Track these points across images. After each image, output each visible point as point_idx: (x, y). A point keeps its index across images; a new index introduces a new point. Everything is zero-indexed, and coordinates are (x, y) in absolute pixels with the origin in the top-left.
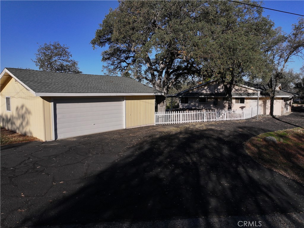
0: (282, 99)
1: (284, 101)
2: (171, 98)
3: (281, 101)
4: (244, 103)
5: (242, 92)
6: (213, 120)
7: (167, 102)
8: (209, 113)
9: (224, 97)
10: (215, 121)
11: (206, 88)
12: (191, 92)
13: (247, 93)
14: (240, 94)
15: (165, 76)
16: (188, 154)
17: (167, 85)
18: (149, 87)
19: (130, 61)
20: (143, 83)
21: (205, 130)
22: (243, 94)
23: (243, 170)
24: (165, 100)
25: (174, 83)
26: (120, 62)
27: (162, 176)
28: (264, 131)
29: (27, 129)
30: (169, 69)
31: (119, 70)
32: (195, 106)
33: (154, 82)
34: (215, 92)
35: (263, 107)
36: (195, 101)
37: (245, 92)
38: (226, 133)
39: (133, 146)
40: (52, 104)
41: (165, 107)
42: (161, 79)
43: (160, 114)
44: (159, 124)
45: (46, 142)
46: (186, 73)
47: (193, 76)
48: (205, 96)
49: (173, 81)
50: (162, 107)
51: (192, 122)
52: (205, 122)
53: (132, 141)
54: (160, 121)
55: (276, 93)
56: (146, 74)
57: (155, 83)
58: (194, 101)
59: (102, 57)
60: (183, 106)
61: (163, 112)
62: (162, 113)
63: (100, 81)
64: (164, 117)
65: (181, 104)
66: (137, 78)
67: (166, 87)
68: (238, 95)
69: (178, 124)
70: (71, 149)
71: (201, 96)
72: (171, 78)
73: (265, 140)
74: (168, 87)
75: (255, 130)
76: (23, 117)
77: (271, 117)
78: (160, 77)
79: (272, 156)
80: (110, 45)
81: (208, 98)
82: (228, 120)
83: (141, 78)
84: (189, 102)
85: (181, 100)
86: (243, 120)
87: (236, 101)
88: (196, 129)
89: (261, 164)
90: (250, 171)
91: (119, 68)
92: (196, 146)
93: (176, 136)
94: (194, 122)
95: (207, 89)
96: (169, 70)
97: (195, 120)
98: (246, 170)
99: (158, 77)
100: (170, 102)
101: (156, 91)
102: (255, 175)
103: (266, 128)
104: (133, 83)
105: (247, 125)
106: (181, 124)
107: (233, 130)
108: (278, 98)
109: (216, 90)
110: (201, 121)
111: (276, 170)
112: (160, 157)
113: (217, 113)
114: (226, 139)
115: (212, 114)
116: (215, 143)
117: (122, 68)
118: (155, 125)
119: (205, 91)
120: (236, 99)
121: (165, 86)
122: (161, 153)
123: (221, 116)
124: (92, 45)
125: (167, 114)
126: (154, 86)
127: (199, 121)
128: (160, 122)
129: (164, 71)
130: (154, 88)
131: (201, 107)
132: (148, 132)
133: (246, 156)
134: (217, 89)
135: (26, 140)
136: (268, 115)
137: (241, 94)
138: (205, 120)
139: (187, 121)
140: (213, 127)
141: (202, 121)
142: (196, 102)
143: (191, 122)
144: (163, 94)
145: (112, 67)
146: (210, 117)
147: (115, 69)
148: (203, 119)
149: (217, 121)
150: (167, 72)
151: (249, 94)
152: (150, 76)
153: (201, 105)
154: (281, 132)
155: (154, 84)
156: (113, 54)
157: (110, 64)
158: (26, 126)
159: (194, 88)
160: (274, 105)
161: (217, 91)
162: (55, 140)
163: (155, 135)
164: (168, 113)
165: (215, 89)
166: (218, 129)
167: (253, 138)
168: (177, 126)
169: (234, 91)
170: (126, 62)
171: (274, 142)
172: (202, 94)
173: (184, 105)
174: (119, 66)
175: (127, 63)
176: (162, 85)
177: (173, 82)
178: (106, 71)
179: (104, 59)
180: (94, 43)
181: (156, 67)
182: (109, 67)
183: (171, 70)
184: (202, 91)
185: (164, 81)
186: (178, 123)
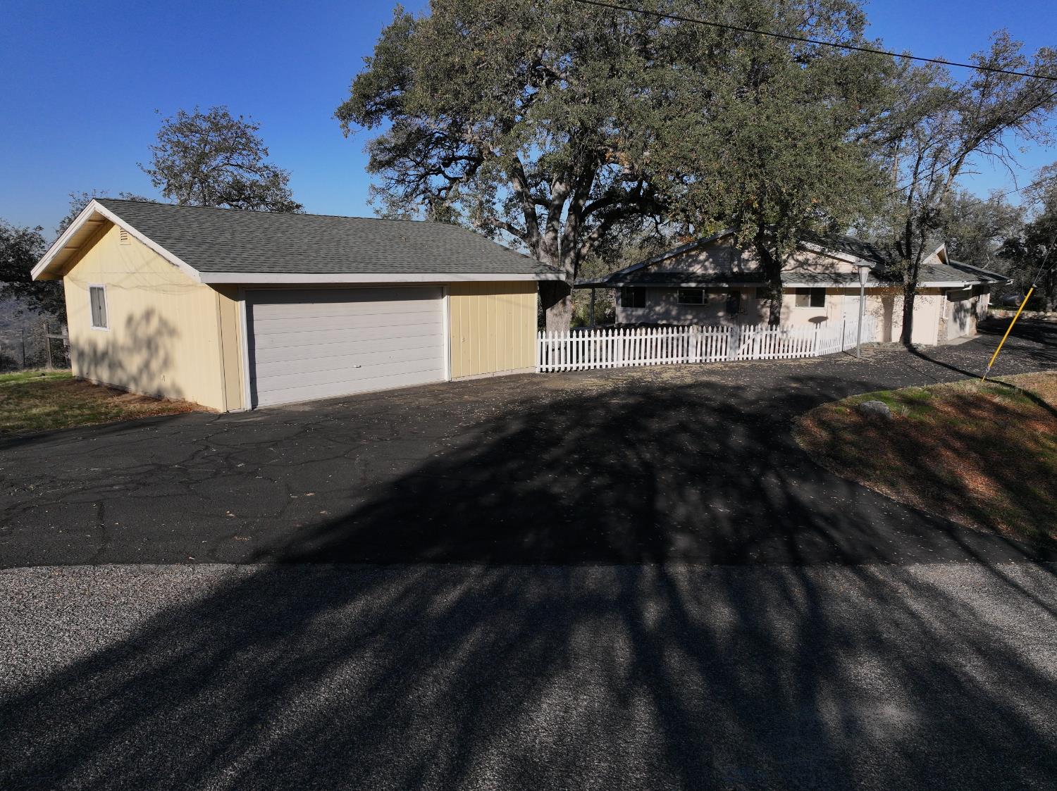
0: (943, 291)
1: (948, 299)
2: (590, 290)
3: (939, 299)
4: (823, 306)
5: (819, 269)
6: (718, 357)
7: (578, 303)
8: (707, 337)
9: (759, 285)
10: (723, 360)
11: (702, 257)
12: (654, 269)
13: (835, 273)
14: (810, 276)
15: (568, 219)
16: (631, 445)
17: (575, 247)
18: (518, 254)
19: (455, 170)
20: (501, 243)
21: (690, 386)
22: (820, 277)
23: (775, 481)
24: (569, 297)
25: (596, 243)
26: (427, 174)
27: (557, 489)
28: (867, 387)
29: (165, 381)
30: (582, 199)
31: (424, 199)
32: (666, 315)
33: (534, 239)
34: (731, 269)
35: (882, 318)
36: (668, 298)
37: (827, 272)
38: (750, 395)
39: (478, 425)
40: (241, 305)
41: (568, 317)
42: (556, 231)
43: (553, 337)
44: (550, 370)
45: (227, 414)
46: (634, 210)
47: (659, 221)
48: (699, 282)
49: (595, 236)
50: (559, 316)
51: (653, 364)
52: (693, 364)
53: (471, 411)
54: (553, 359)
55: (921, 272)
56: (507, 213)
57: (537, 242)
58: (664, 301)
59: (367, 159)
60: (627, 317)
61: (562, 334)
62: (559, 336)
63: (371, 237)
64: (565, 348)
65: (623, 311)
66: (481, 226)
67: (572, 254)
68: (803, 281)
69: (609, 370)
70: (310, 429)
71: (688, 282)
72: (589, 227)
73: (858, 410)
74: (579, 256)
75: (840, 384)
76: (150, 345)
77: (905, 349)
78: (555, 223)
79: (867, 450)
80: (394, 122)
81: (708, 290)
82: (767, 358)
83: (493, 226)
84: (648, 303)
85: (622, 296)
86: (814, 357)
87: (797, 299)
88: (663, 382)
89: (828, 469)
90: (794, 483)
91: (424, 192)
92: (655, 425)
93: (600, 400)
94: (659, 363)
95: (705, 261)
96: (581, 202)
97: (661, 357)
98: (783, 481)
99: (548, 223)
100: (587, 305)
101: (541, 267)
102: (806, 493)
103: (876, 380)
104: (469, 241)
105: (819, 371)
106: (618, 369)
107: (771, 385)
108: (931, 288)
109: (736, 263)
110: (680, 362)
111: (867, 483)
112: (552, 449)
113: (732, 336)
114: (745, 409)
115: (714, 338)
116: (710, 420)
117: (433, 195)
118: (537, 371)
119: (699, 266)
120: (799, 291)
121: (569, 251)
122: (556, 441)
123: (742, 346)
124: (341, 123)
125: (574, 339)
126: (534, 253)
127: (675, 359)
128: (553, 363)
129: (567, 205)
130: (535, 258)
131: (685, 320)
132: (519, 390)
133: (792, 451)
134: (740, 260)
135: (169, 410)
136: (896, 344)
137: (813, 278)
138: (693, 358)
139: (637, 362)
140: (714, 379)
141: (683, 362)
142: (670, 303)
143: (648, 364)
144: (563, 277)
145: (400, 190)
146: (709, 350)
147: (408, 197)
148: (685, 355)
149: (733, 362)
150: (574, 209)
151: (838, 277)
152: (522, 219)
153: (687, 314)
154: (916, 390)
155: (534, 246)
156: (401, 151)
157: (393, 181)
158: (161, 371)
159: (666, 257)
160: (914, 312)
161: (739, 266)
162: (253, 409)
163: (538, 398)
164: (578, 336)
165: (733, 260)
166: (730, 382)
167: (826, 405)
168: (606, 373)
169: (793, 266)
170: (443, 173)
171: (882, 416)
172: (691, 277)
173: (631, 314)
174: (422, 187)
175: (446, 177)
176: (559, 247)
177: (594, 240)
178: (381, 205)
179: (376, 165)
180: (345, 114)
181: (541, 191)
182: (391, 192)
183: (589, 203)
184: (690, 265)
185: (566, 237)
186: (610, 367)
